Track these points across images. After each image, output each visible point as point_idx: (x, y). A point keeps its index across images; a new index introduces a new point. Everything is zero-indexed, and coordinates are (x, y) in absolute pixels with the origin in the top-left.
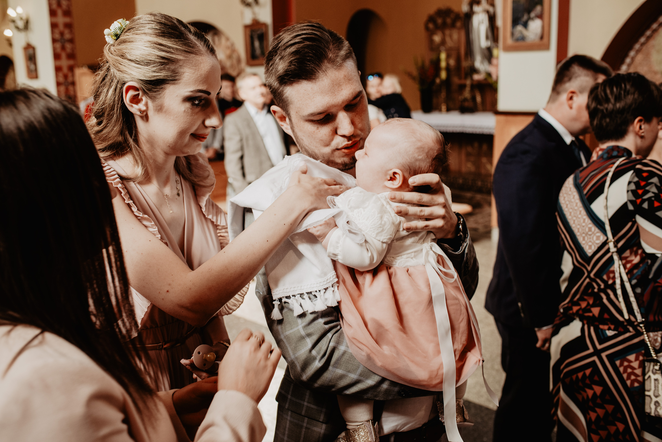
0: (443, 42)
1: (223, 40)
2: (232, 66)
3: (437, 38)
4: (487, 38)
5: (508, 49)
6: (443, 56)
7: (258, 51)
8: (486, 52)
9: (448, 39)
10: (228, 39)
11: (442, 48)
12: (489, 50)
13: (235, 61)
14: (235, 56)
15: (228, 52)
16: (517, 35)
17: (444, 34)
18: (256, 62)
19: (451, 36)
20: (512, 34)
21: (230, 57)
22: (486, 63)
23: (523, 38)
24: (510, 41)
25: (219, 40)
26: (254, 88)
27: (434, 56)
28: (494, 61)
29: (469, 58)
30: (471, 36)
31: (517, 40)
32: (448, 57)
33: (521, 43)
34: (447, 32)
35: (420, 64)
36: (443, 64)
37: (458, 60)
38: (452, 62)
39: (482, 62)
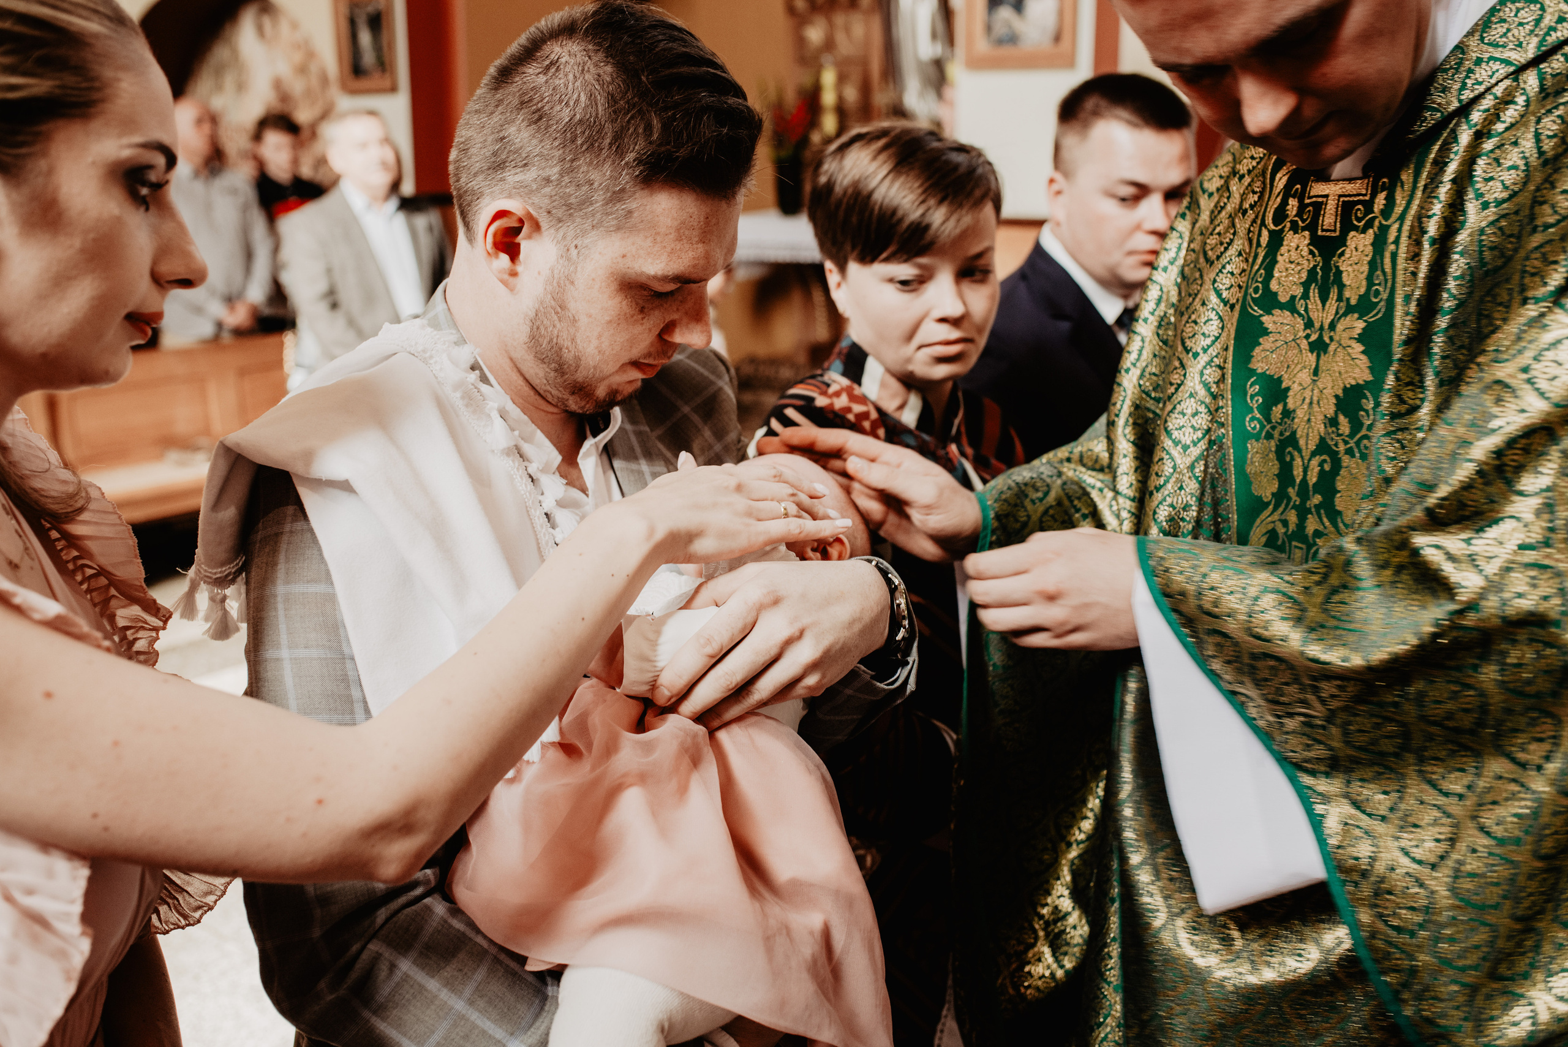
0: (829, 45)
1: (284, 27)
2: (308, 93)
3: (815, 34)
4: (934, 36)
5: (977, 64)
6: (829, 78)
7: (368, 58)
8: (932, 71)
9: (840, 38)
10: (295, 26)
11: (827, 59)
12: (939, 65)
13: (314, 82)
14: (314, 68)
15: (298, 57)
16: (999, 30)
17: (831, 25)
18: (364, 83)
19: (847, 30)
20: (989, 28)
21: (302, 70)
22: (931, 96)
23: (1012, 39)
24: (982, 46)
25: (275, 23)
26: (364, 145)
27: (807, 80)
28: (948, 92)
29: (891, 86)
30: (894, 30)
31: (1000, 42)
32: (842, 79)
33: (1006, 51)
34: (839, 19)
35: (772, 95)
36: (829, 98)
37: (866, 89)
38: (851, 94)
39: (921, 95)
